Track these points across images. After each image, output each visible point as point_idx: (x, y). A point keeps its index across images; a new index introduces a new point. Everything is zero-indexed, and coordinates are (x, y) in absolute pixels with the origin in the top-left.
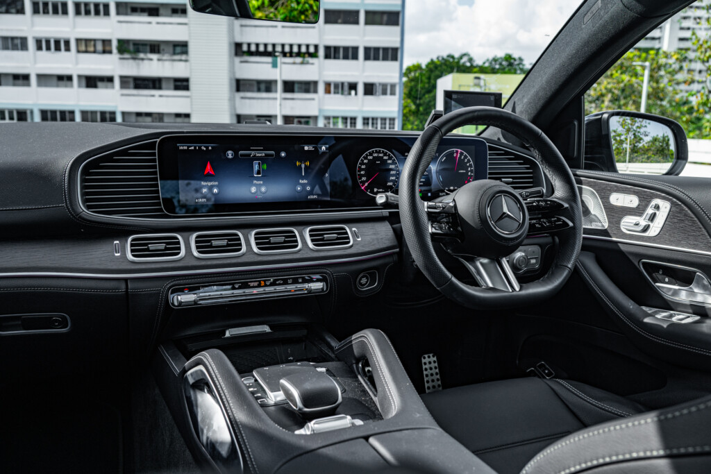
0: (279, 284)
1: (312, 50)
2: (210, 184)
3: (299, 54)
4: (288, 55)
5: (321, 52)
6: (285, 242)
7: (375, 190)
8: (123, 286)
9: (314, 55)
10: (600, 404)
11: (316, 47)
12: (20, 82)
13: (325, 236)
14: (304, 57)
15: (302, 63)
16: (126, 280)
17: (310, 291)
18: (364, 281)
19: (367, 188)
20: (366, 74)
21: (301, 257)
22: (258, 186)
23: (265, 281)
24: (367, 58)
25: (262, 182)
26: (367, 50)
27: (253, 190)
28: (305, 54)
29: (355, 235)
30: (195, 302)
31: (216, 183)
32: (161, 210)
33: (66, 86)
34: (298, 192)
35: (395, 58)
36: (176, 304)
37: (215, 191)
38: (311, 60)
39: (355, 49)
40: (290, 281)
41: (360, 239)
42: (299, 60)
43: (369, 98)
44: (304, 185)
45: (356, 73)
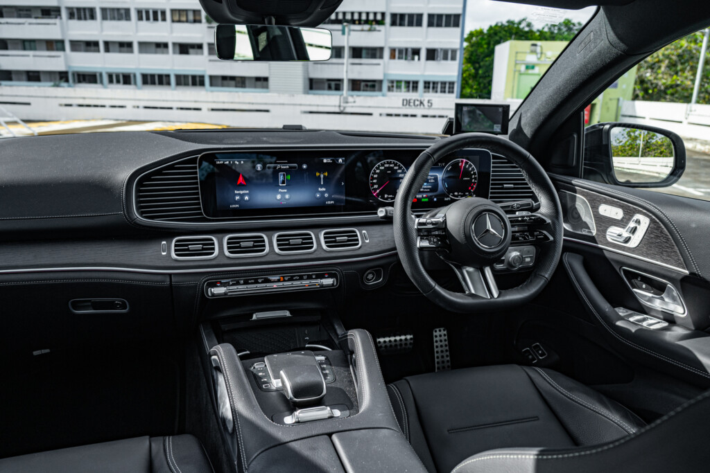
0: (296, 280)
1: (379, 17)
2: (241, 192)
3: (367, 22)
4: (357, 22)
5: (388, 20)
6: (303, 243)
7: (386, 196)
8: (168, 279)
9: (381, 23)
10: (569, 394)
11: (383, 14)
12: (125, 49)
13: (337, 238)
14: (371, 24)
15: (370, 30)
16: (170, 275)
17: (322, 286)
18: (370, 276)
19: (378, 195)
20: (429, 40)
21: (316, 257)
22: (283, 194)
23: (284, 277)
24: (430, 24)
25: (286, 191)
26: (431, 16)
27: (279, 197)
28: (372, 21)
29: (363, 237)
30: (225, 294)
31: (247, 192)
32: (201, 214)
33: (163, 53)
34: (317, 198)
35: (456, 25)
36: (210, 294)
37: (246, 198)
38: (378, 27)
39: (420, 16)
40: (305, 277)
41: (367, 241)
42: (367, 27)
43: (431, 63)
44: (323, 193)
45: (420, 40)
